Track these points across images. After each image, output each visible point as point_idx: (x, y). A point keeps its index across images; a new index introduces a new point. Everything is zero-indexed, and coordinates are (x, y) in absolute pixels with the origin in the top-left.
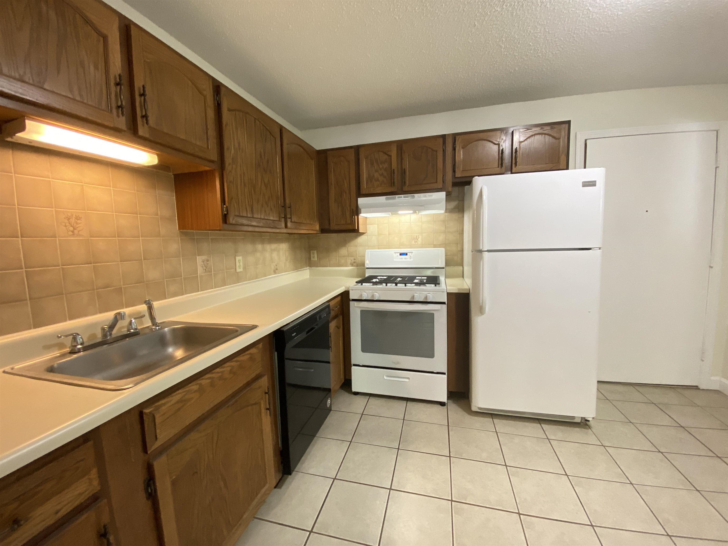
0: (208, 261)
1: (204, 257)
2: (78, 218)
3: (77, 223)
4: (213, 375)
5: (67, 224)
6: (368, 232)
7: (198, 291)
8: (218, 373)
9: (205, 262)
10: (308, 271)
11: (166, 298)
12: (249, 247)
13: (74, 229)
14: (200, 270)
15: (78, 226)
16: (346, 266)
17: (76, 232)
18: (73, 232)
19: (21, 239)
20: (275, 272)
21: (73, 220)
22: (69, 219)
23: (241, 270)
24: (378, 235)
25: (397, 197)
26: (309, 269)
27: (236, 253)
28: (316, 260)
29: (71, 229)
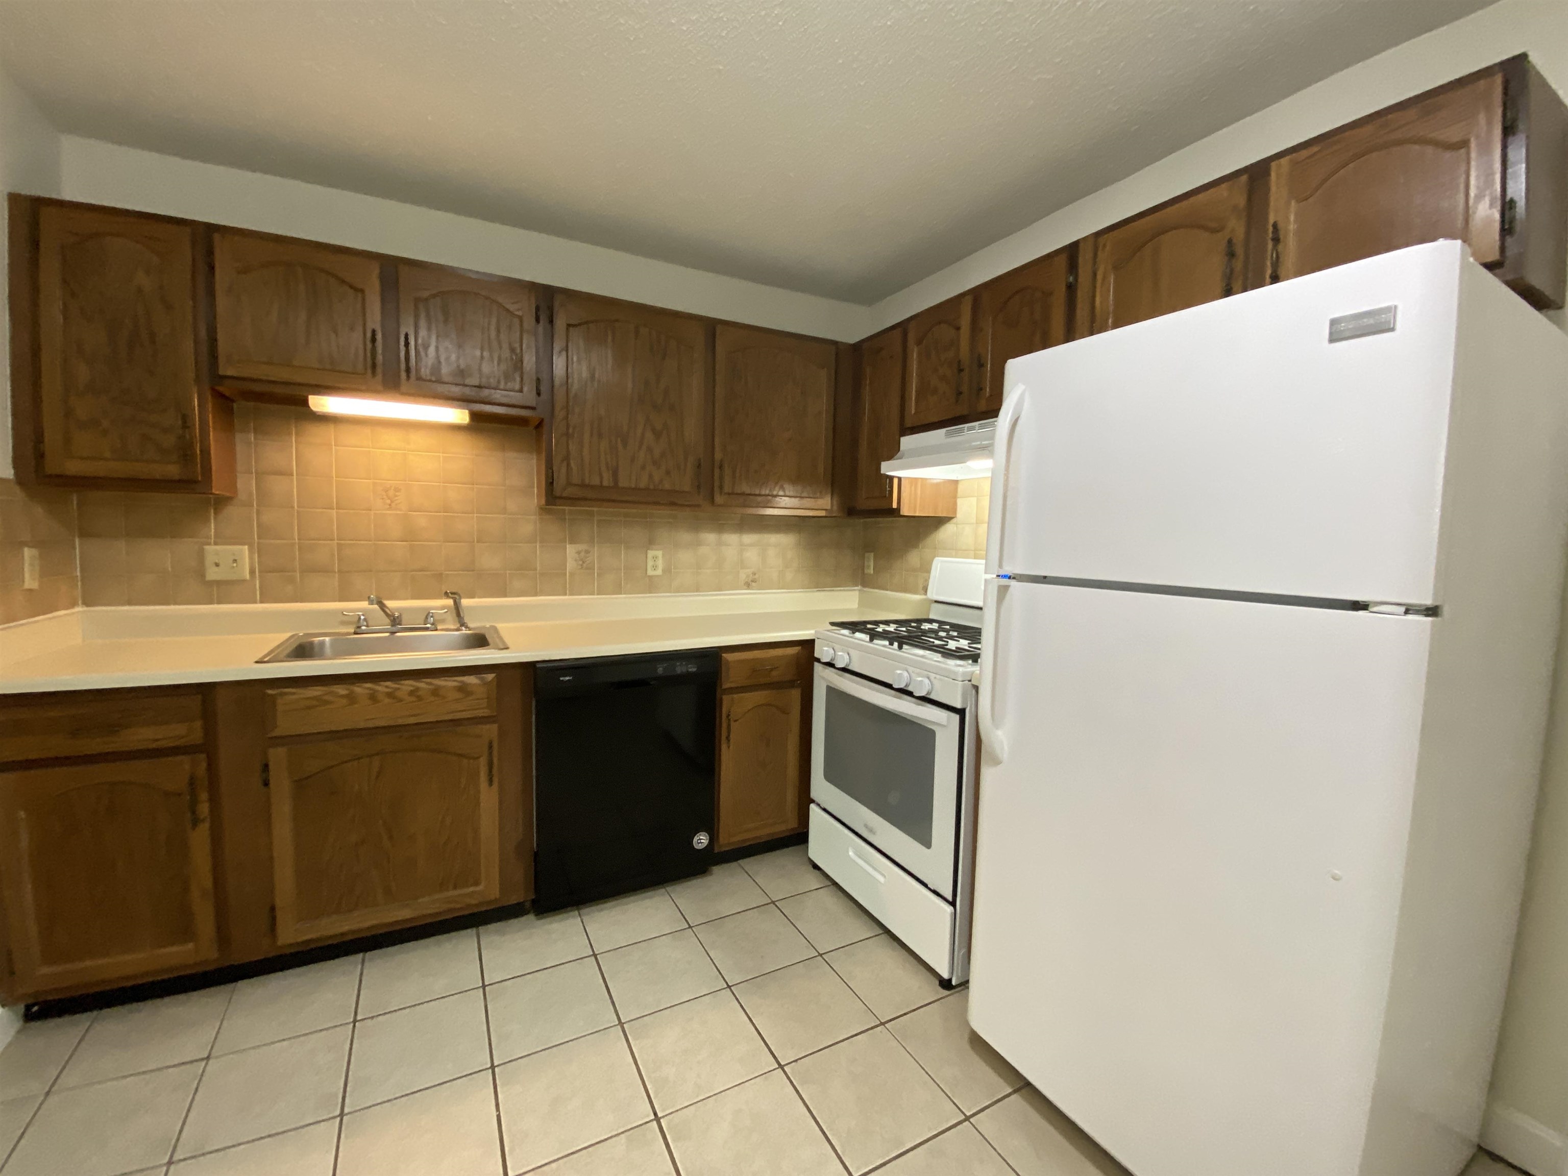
0: (587, 552)
1: (582, 547)
2: (397, 490)
3: (396, 496)
4: (382, 688)
5: (385, 497)
6: (959, 515)
7: (565, 594)
8: (387, 687)
9: (583, 554)
10: (857, 593)
11: (505, 596)
12: (685, 537)
13: (392, 502)
14: (571, 565)
15: (396, 498)
16: (915, 593)
17: (393, 505)
18: (390, 505)
19: (337, 512)
20: (748, 585)
21: (391, 493)
22: (386, 491)
23: (659, 572)
24: (977, 523)
25: (966, 428)
26: (859, 590)
27: (651, 543)
28: (872, 572)
29: (388, 501)
